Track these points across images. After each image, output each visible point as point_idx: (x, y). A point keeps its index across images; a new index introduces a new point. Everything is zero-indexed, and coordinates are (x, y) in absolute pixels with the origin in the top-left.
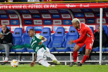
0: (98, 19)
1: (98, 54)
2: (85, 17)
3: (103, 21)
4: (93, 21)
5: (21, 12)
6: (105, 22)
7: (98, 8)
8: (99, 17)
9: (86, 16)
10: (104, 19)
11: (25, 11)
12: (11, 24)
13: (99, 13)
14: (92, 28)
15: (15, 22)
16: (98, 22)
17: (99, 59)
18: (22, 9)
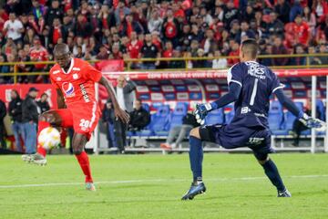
0: (309, 91)
1: (310, 139)
2: (292, 89)
3: (317, 94)
4: (304, 93)
5: (204, 82)
6: (319, 95)
7: (310, 76)
8: (310, 88)
9: (294, 87)
10: (319, 92)
11: (209, 81)
12: (191, 99)
13: (311, 82)
14: (302, 104)
15: (196, 96)
16: (309, 95)
17: (310, 145)
18: (206, 78)
